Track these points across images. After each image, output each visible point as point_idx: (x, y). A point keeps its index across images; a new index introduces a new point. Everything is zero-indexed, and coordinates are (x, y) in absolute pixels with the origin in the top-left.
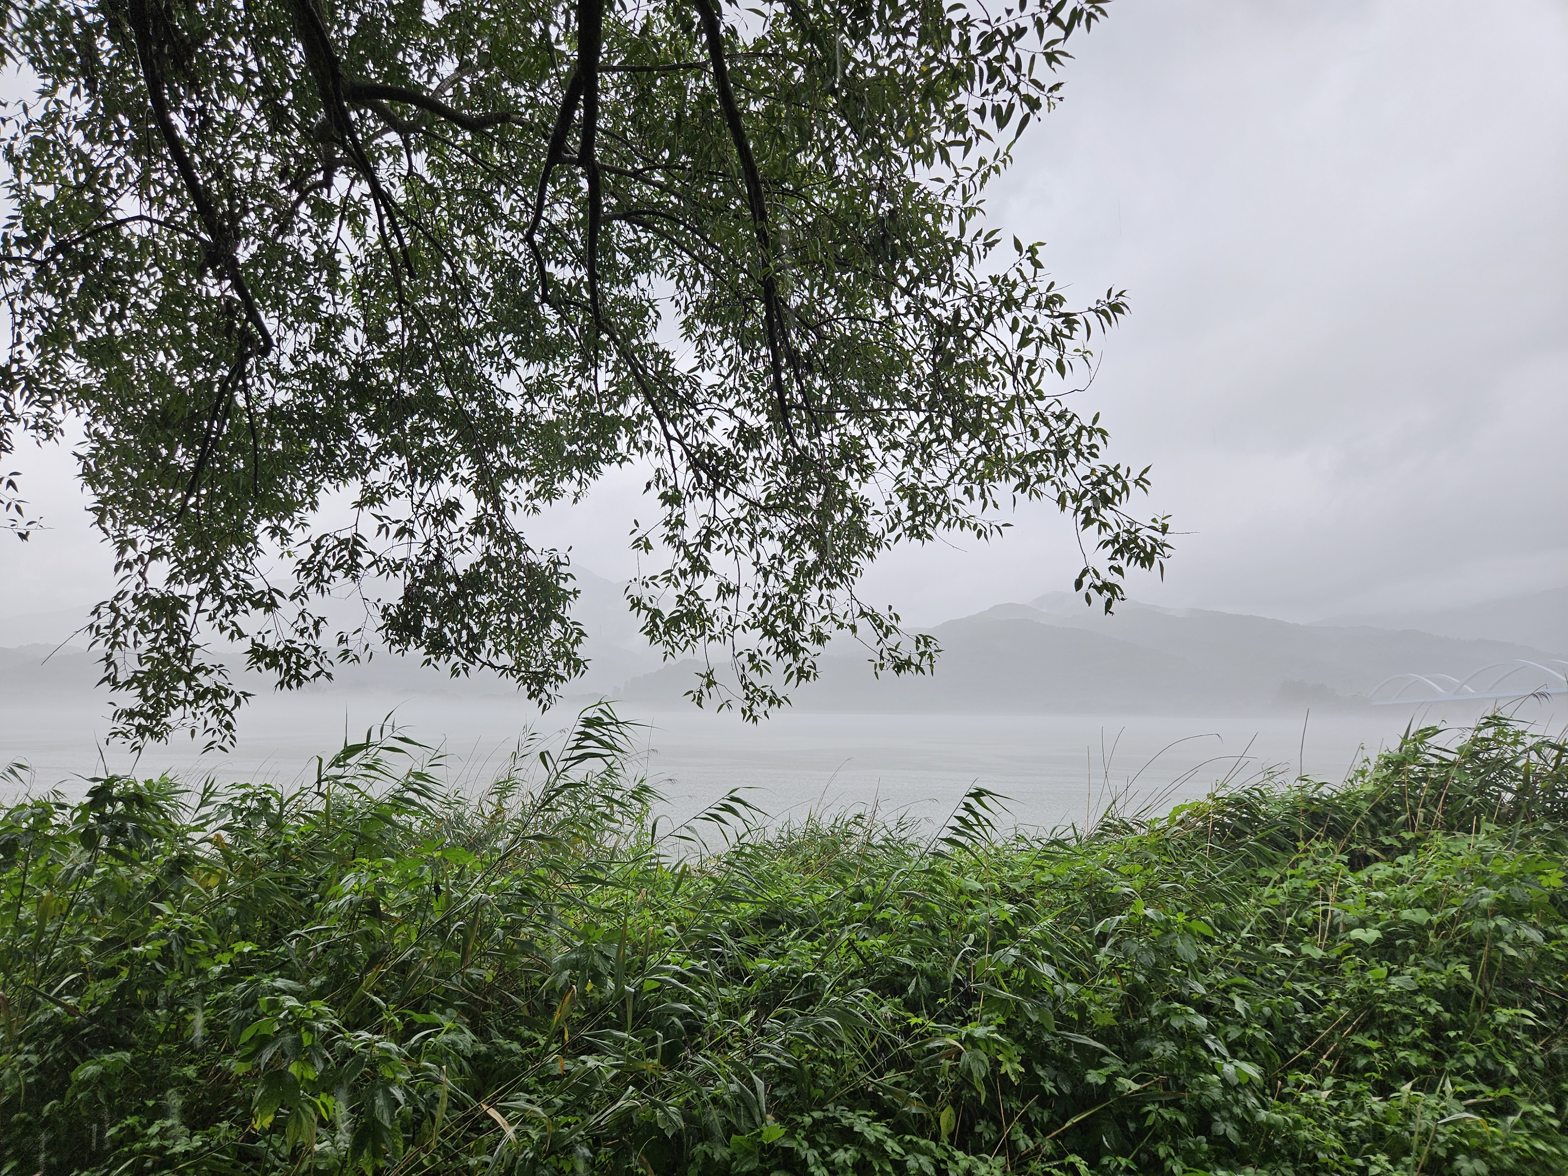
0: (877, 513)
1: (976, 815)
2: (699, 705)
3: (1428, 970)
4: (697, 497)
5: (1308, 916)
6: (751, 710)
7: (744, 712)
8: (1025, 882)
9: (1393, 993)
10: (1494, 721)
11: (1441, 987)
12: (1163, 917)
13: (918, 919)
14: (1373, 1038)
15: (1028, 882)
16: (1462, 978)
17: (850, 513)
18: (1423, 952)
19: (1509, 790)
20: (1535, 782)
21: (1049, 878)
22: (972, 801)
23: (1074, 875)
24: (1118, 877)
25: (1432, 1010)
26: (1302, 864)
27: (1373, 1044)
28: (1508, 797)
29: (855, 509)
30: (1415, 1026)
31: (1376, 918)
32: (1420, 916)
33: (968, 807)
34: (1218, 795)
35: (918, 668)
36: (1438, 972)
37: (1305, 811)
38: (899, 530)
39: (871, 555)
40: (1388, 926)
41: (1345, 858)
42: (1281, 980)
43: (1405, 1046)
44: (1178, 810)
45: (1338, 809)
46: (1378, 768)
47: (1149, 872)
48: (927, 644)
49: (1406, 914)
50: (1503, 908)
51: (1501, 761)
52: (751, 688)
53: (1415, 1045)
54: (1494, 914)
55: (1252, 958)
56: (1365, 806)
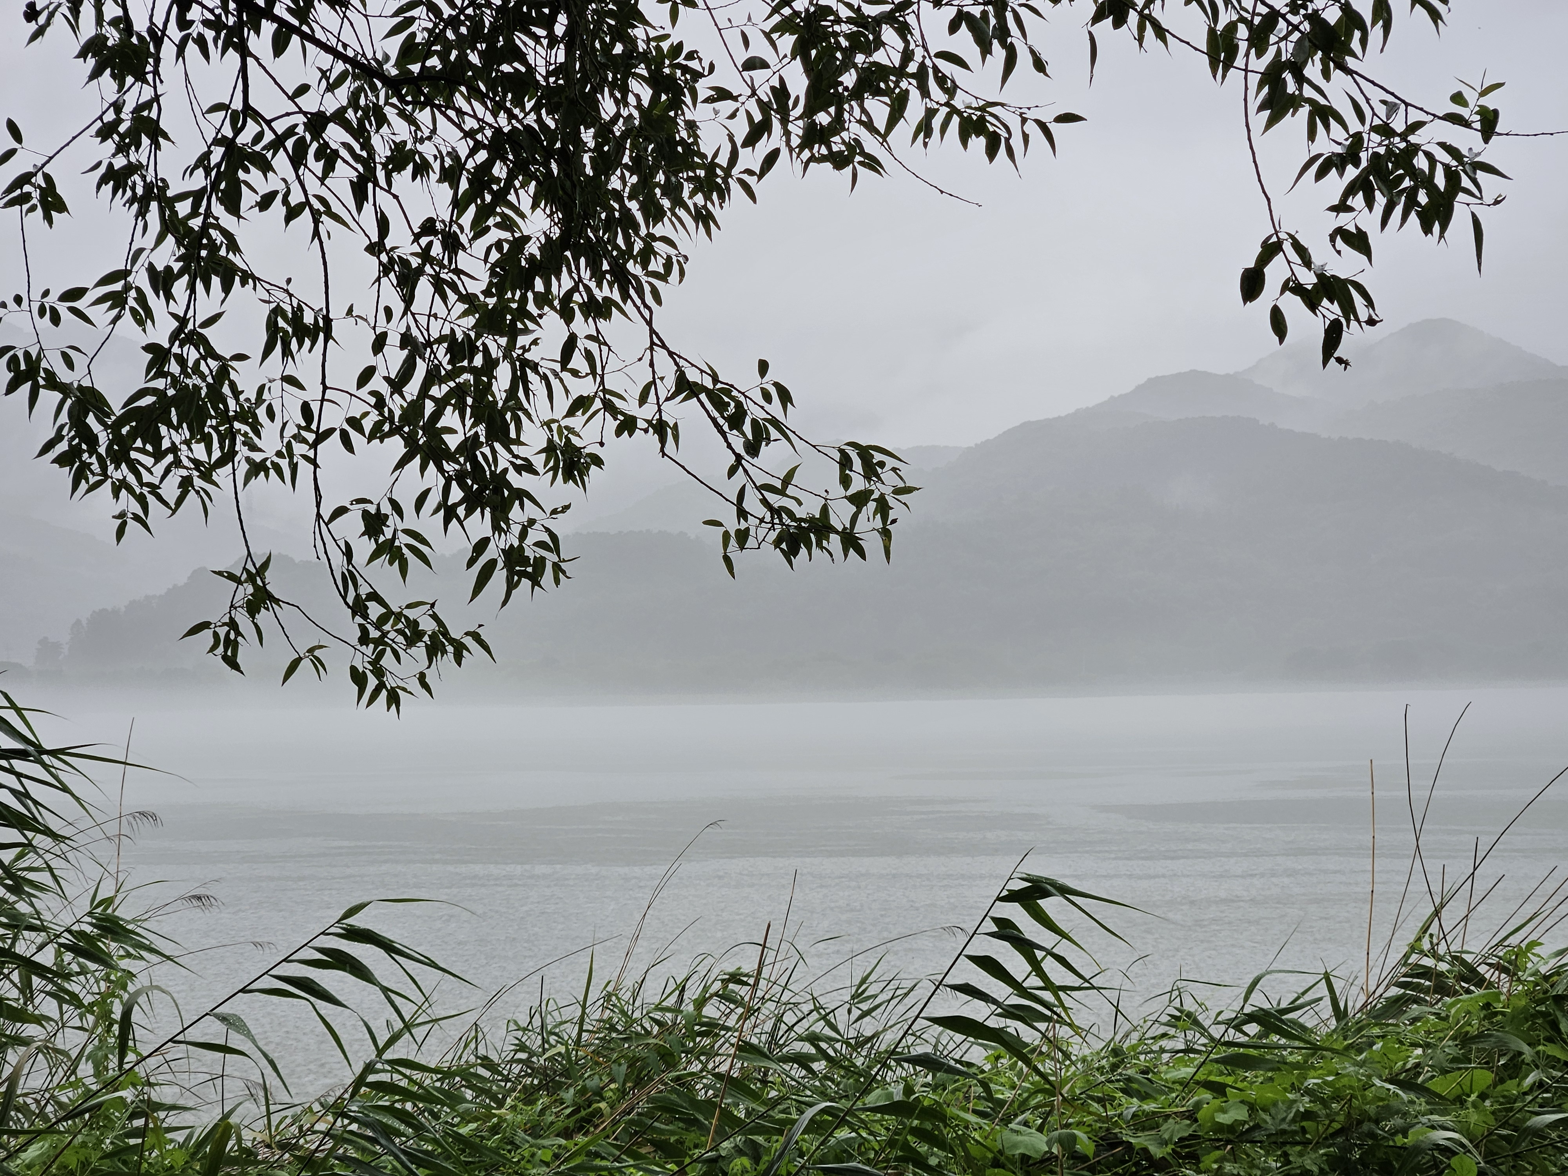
1: (1025, 947)
6: (379, 672)
7: (358, 678)
22: (1015, 912)
33: (1004, 930)
35: (851, 541)
48: (871, 471)
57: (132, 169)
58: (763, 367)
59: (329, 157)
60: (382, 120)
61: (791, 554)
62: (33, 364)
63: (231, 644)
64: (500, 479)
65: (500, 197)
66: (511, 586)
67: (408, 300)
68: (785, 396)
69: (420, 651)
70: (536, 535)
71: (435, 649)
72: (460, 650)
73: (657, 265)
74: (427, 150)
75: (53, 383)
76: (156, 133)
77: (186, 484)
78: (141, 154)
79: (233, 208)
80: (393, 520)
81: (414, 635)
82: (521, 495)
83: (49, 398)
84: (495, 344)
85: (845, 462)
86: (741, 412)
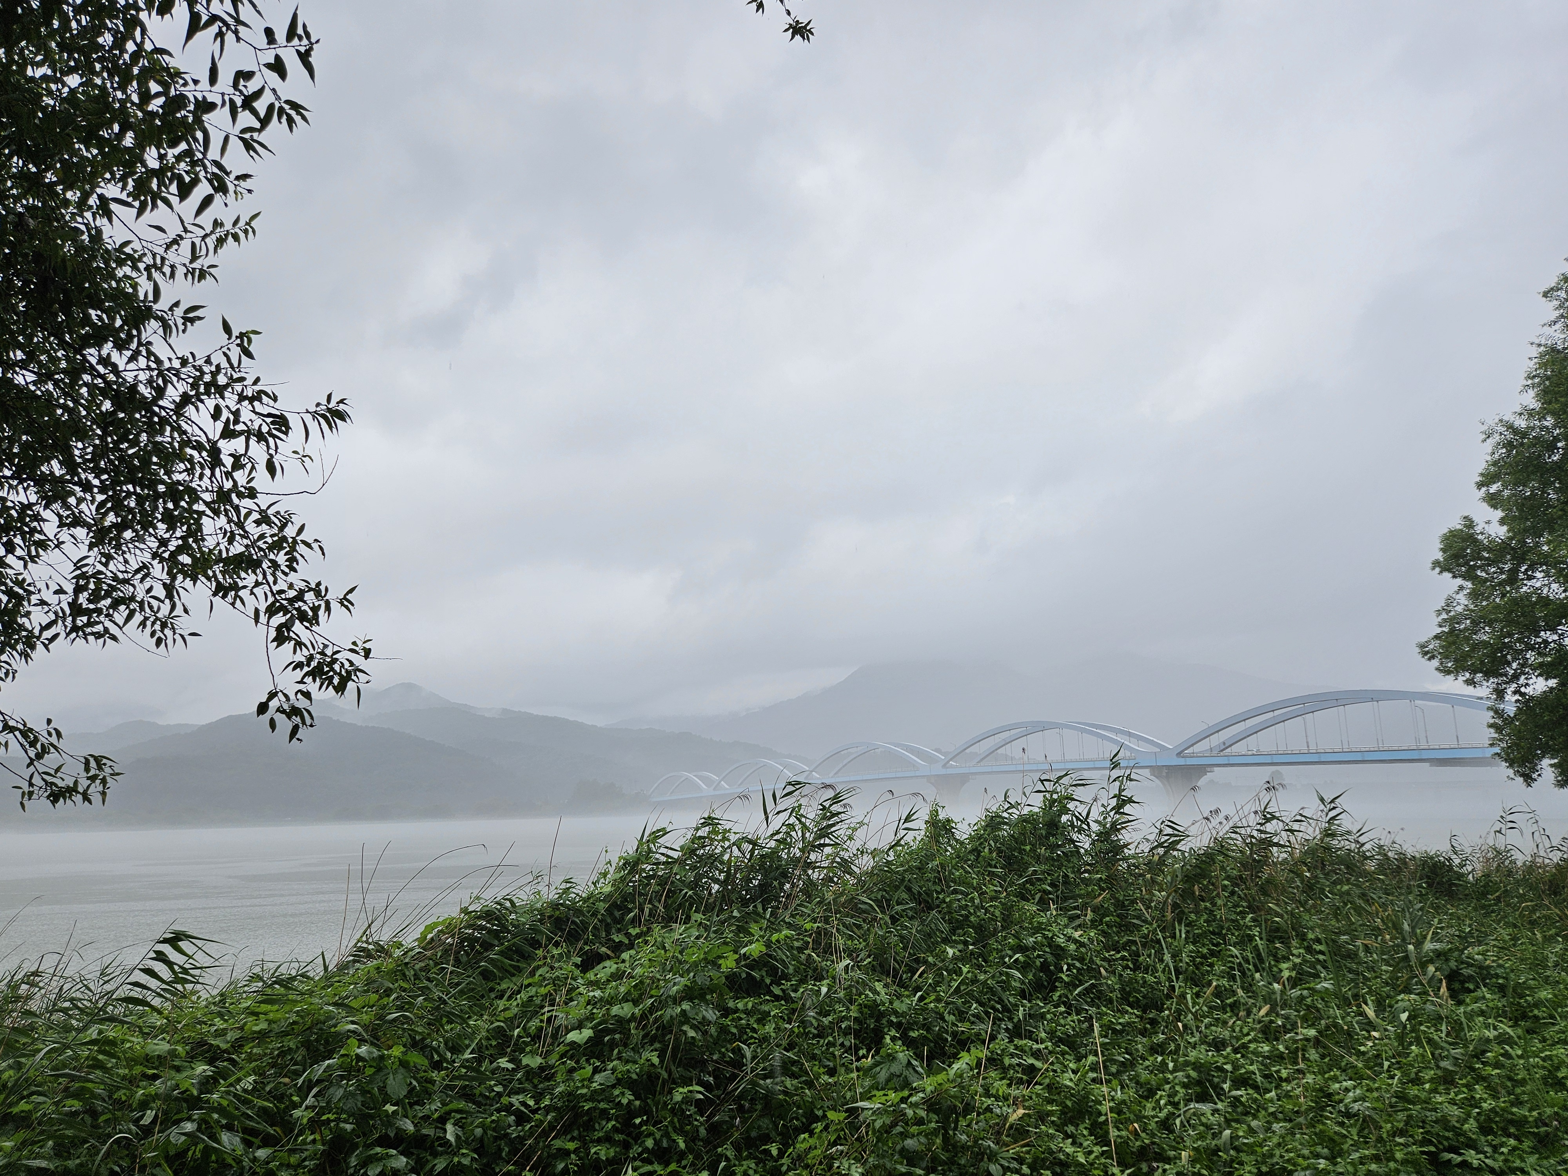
1: (171, 965)
3: (627, 1062)
5: (534, 1024)
8: (231, 1036)
9: (595, 1091)
11: (634, 1076)
12: (376, 1053)
14: (572, 1139)
15: (237, 1034)
16: (653, 1065)
18: (625, 1045)
19: (716, 881)
20: (736, 873)
21: (263, 1026)
22: (167, 949)
23: (294, 1018)
24: (346, 1013)
25: (625, 1101)
26: (540, 972)
27: (571, 1146)
28: (716, 887)
30: (609, 1120)
31: (591, 1017)
32: (625, 1010)
34: (471, 909)
35: (86, 798)
36: (635, 1062)
37: (550, 917)
40: (600, 1024)
41: (578, 960)
42: (499, 1095)
43: (599, 1141)
44: (429, 928)
45: (579, 912)
46: (619, 869)
47: (385, 1001)
48: (100, 767)
49: (615, 1010)
50: (691, 994)
51: (712, 855)
53: (607, 1139)
54: (682, 999)
55: (472, 1079)
56: (602, 906)
61: (54, 802)
85: (87, 763)
86: (36, 739)
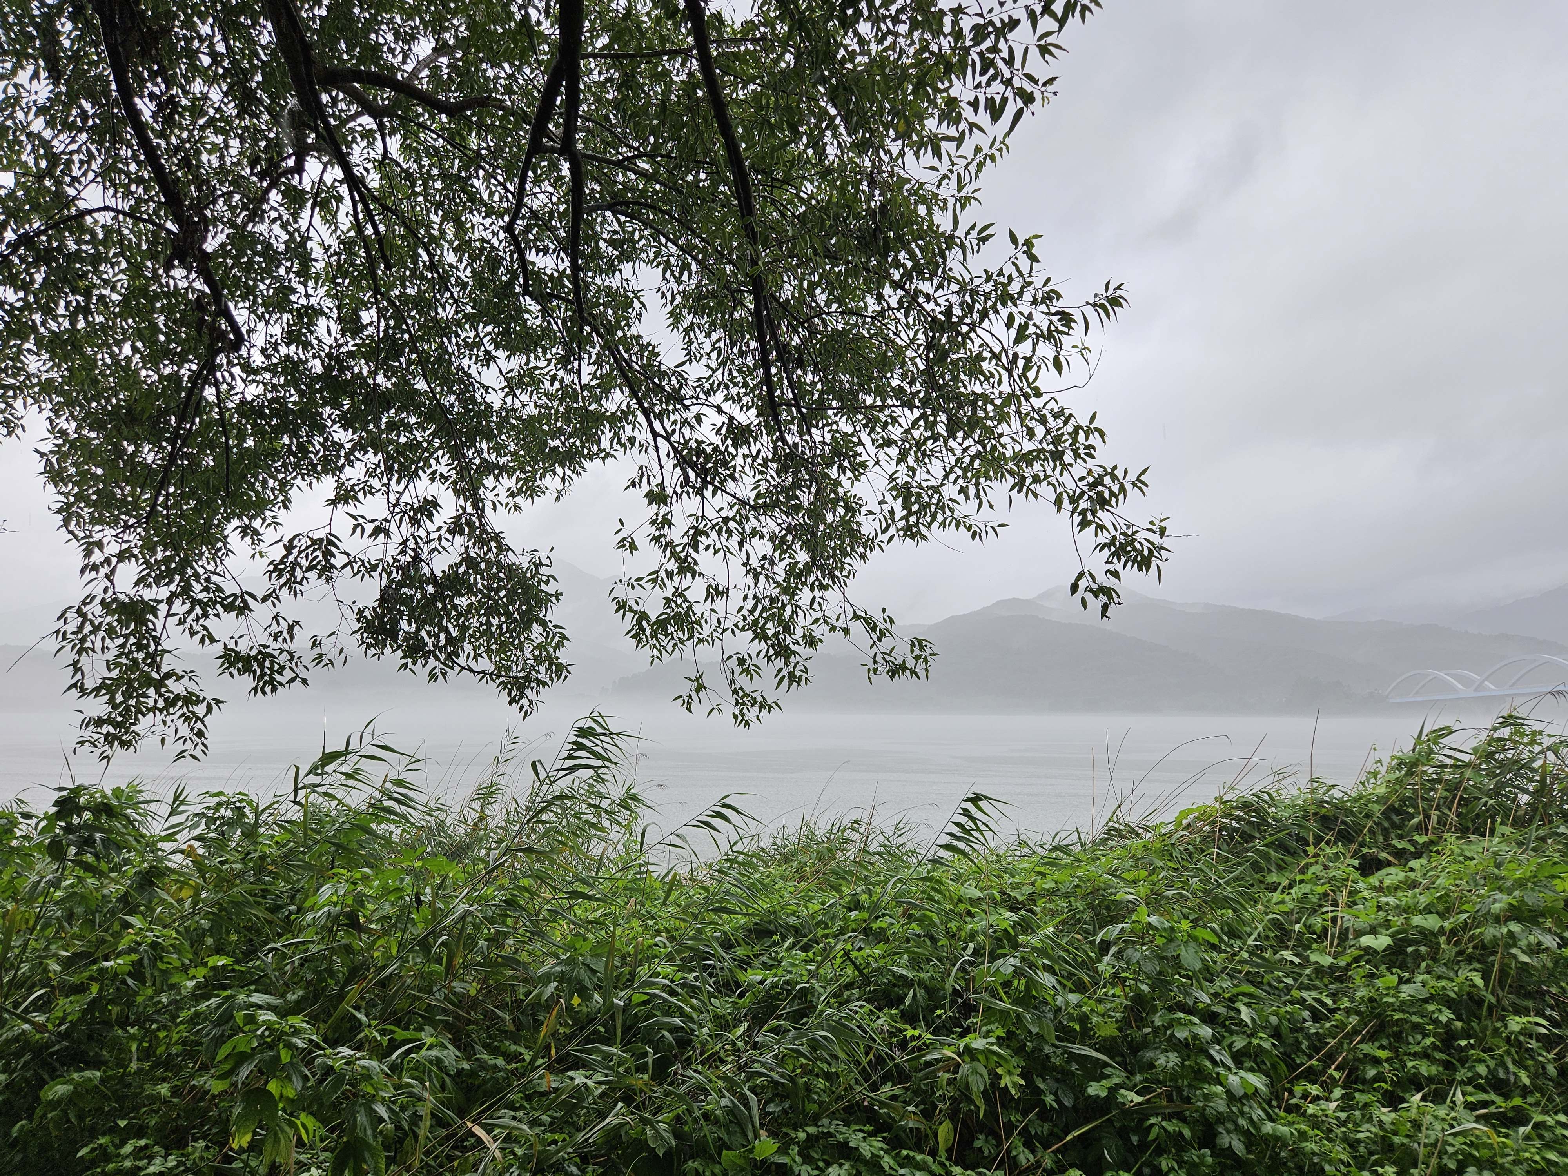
0: (870, 513)
1: (973, 819)
2: (689, 710)
3: (1439, 978)
4: (685, 495)
5: (1317, 922)
6: (743, 715)
7: (735, 717)
8: (1028, 890)
9: (1403, 1002)
10: (1509, 720)
11: (1452, 995)
12: (1167, 925)
13: (916, 928)
14: (1382, 1047)
15: (1030, 890)
16: (1475, 986)
17: (843, 512)
18: (1434, 959)
19: (1525, 791)
20: (1552, 783)
21: (1050, 885)
22: (969, 806)
23: (1077, 882)
24: (1122, 884)
25: (1443, 1019)
26: (1312, 869)
27: (1383, 1054)
28: (1524, 798)
29: (848, 508)
30: (1425, 1035)
31: (1387, 924)
32: (1432, 922)
33: (966, 812)
34: (1225, 798)
35: (913, 672)
36: (1450, 979)
37: (1315, 814)
38: (892, 530)
39: (863, 557)
40: (1399, 932)
41: (1356, 863)
42: (1288, 989)
43: (1415, 1055)
44: (1185, 814)
45: (1348, 812)
46: (1390, 770)
47: (1154, 878)
48: (922, 648)
49: (1417, 920)
50: (1515, 913)
51: (1517, 761)
52: (741, 693)
53: (1425, 1055)
54: (1507, 920)
55: (1258, 966)
56: (1377, 809)
57: (661, 536)
58: (884, 610)
59: (730, 533)
60: (748, 519)
61: (892, 677)
62: (624, 602)
63: (689, 703)
64: (787, 647)
65: (789, 547)
66: (790, 684)
67: (756, 584)
68: (892, 621)
69: (756, 707)
70: (799, 667)
71: (761, 708)
72: (770, 707)
73: (845, 573)
74: (764, 531)
75: (631, 610)
76: (670, 524)
77: (675, 645)
78: (665, 531)
79: (696, 551)
80: (748, 661)
81: (754, 702)
82: (795, 653)
83: (630, 615)
84: (786, 599)
85: (913, 645)
86: (875, 626)
